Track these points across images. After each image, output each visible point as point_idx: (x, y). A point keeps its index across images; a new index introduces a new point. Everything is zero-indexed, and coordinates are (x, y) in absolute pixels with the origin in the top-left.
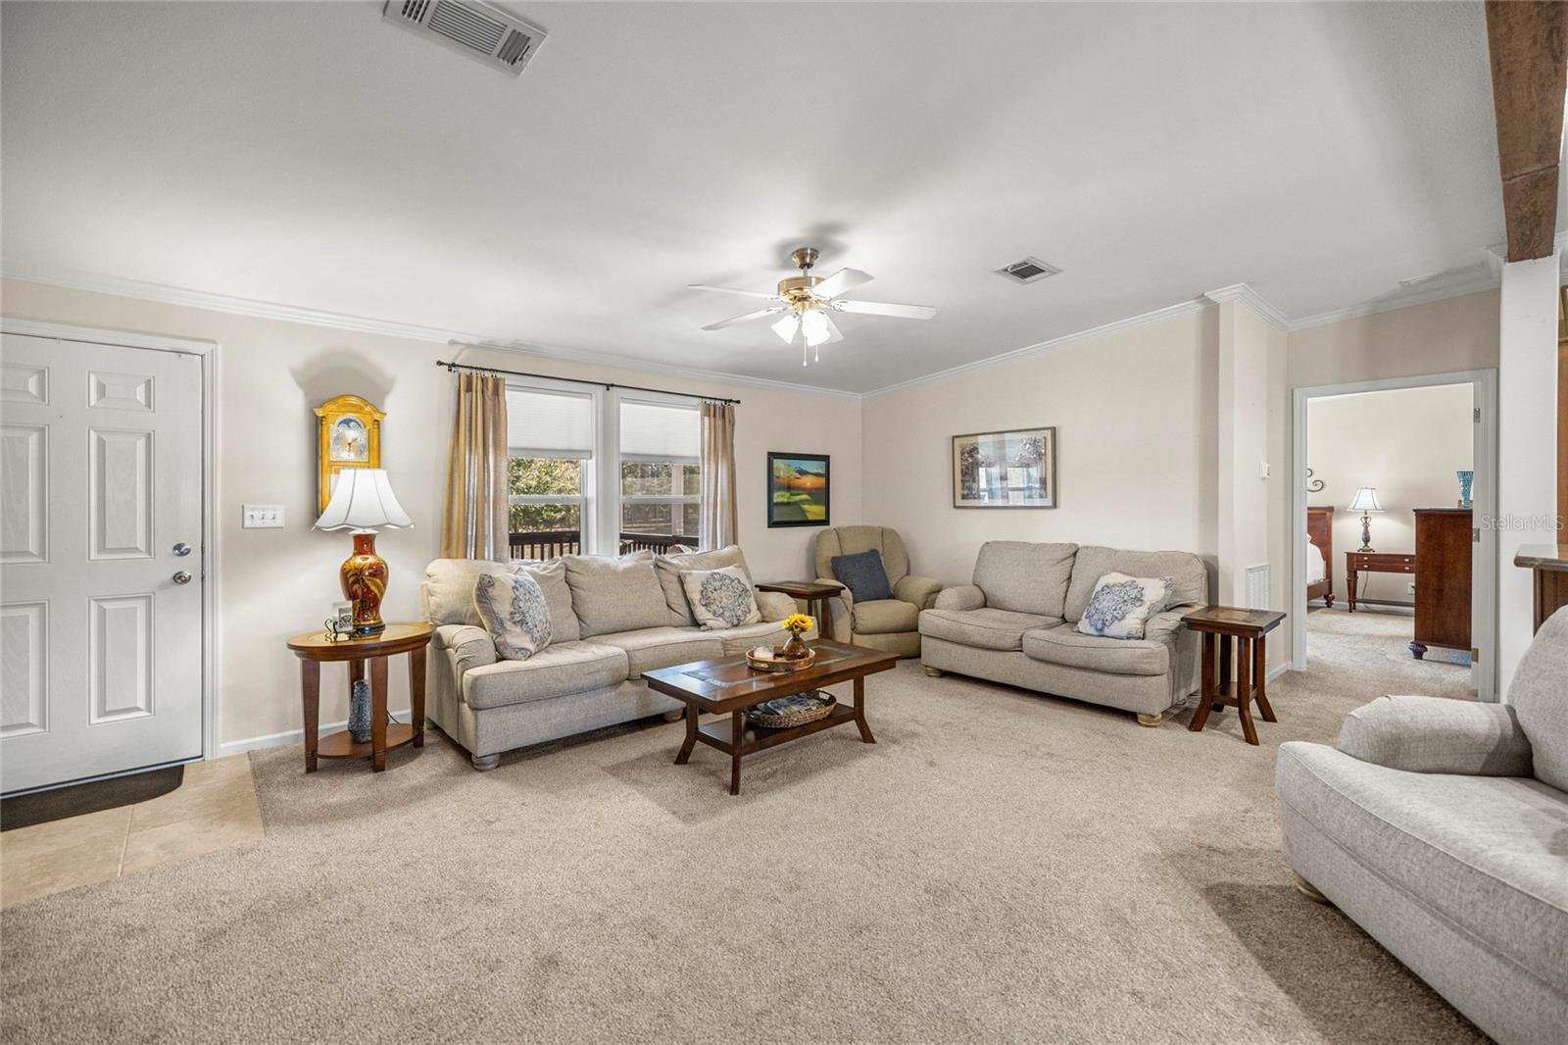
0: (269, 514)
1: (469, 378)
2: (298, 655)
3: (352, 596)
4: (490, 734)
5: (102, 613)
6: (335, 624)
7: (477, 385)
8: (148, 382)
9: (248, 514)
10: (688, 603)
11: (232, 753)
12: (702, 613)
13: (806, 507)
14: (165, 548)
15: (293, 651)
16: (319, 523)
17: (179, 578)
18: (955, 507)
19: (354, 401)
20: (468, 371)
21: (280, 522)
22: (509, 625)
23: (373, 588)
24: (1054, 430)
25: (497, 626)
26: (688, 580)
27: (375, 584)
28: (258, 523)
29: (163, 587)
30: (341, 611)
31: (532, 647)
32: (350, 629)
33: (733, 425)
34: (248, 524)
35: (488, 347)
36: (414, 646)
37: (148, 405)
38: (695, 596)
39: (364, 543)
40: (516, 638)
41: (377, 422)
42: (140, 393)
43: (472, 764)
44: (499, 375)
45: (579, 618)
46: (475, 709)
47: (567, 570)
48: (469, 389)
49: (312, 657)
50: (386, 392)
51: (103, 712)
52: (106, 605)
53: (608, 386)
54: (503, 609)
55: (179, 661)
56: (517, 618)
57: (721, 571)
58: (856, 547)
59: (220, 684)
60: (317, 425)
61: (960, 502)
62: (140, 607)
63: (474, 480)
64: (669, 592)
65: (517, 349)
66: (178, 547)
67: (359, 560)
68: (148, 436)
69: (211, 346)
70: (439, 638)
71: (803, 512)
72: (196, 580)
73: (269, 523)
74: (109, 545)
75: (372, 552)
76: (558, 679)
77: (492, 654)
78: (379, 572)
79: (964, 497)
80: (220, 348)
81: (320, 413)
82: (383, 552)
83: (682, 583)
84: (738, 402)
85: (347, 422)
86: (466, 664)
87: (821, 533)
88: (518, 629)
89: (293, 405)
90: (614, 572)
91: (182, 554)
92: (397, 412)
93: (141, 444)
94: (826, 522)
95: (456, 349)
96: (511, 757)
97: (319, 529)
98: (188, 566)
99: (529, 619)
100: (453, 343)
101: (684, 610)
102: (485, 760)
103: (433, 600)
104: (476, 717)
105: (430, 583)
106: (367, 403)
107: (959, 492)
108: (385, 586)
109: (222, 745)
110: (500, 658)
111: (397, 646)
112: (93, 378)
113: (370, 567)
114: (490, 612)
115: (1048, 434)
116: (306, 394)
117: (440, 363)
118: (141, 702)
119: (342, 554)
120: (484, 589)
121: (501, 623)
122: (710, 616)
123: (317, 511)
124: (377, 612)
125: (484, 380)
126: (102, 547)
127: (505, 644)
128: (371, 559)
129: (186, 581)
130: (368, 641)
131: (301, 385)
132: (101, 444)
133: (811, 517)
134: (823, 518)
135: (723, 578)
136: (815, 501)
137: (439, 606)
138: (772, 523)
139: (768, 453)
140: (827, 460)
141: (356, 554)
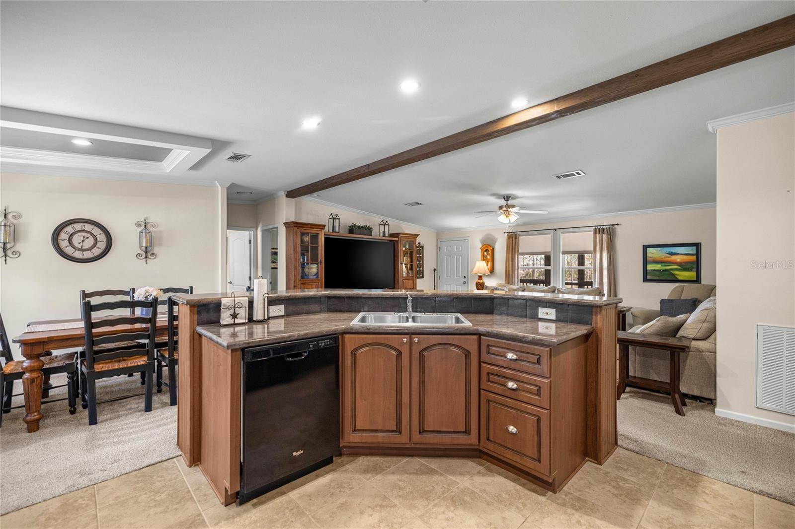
7: (511, 237)
8: (461, 246)
13: (677, 272)
17: (464, 282)
39: (480, 277)
42: (460, 249)
44: (520, 233)
53: (555, 229)
66: (465, 277)
67: (479, 281)
68: (461, 256)
69: (469, 238)
71: (674, 275)
72: (467, 283)
75: (482, 279)
78: (482, 284)
84: (618, 224)
85: (486, 250)
94: (698, 280)
95: (510, 227)
98: (466, 280)
112: (455, 246)
117: (504, 233)
125: (515, 235)
126: (456, 276)
128: (482, 281)
131: (481, 243)
132: (457, 258)
133: (680, 278)
134: (694, 278)
138: (645, 280)
139: (644, 246)
140: (697, 246)
141: (479, 279)
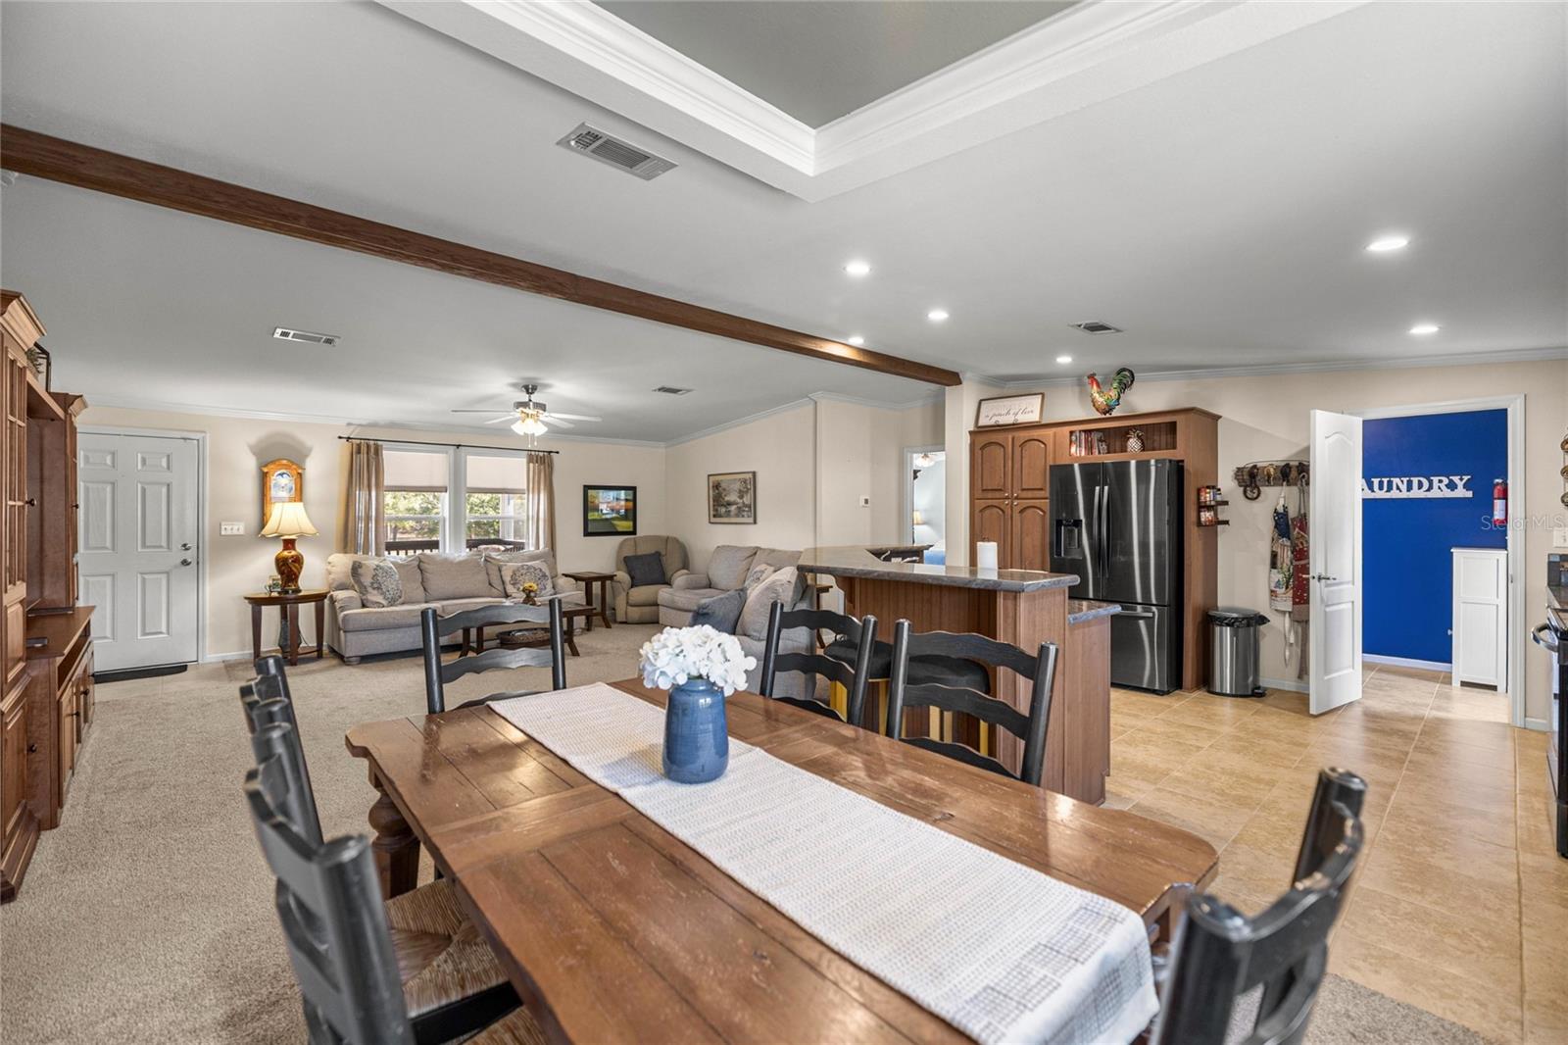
0: (236, 527)
1: (359, 446)
2: (250, 603)
3: (281, 572)
4: (353, 645)
5: (144, 580)
6: (270, 587)
7: (364, 449)
8: (168, 456)
9: (223, 527)
10: (503, 583)
11: (213, 660)
12: (510, 589)
13: (615, 522)
14: (177, 545)
15: (247, 601)
16: (263, 532)
17: (185, 563)
18: (710, 522)
19: (285, 462)
20: (358, 441)
21: (242, 532)
22: (370, 589)
23: (293, 568)
24: (754, 473)
25: (363, 590)
26: (504, 568)
27: (296, 567)
28: (229, 533)
29: (176, 567)
30: (274, 580)
31: (384, 602)
32: (279, 590)
33: (552, 469)
34: (223, 533)
35: (374, 425)
36: (318, 598)
37: (168, 468)
38: (507, 579)
39: (289, 544)
40: (374, 596)
41: (300, 474)
42: (164, 463)
43: (344, 662)
44: (380, 443)
45: (425, 589)
46: (345, 632)
47: (420, 561)
48: (359, 452)
49: (257, 603)
50: (306, 456)
51: (144, 634)
52: (146, 576)
53: (458, 446)
54: (367, 580)
55: (185, 606)
56: (375, 585)
57: (529, 564)
58: (645, 549)
59: (208, 622)
60: (263, 479)
61: (713, 520)
62: (164, 577)
63: (362, 507)
64: (491, 576)
65: (392, 425)
66: (185, 545)
67: (286, 553)
68: (168, 485)
69: (203, 435)
70: (331, 596)
71: (614, 525)
72: (194, 564)
73: (235, 532)
74: (148, 544)
75: (294, 549)
76: (394, 618)
77: (360, 604)
78: (298, 560)
79: (714, 516)
80: (208, 435)
81: (265, 470)
82: (300, 549)
83: (500, 571)
84: (557, 452)
85: (282, 475)
86: (343, 609)
87: (625, 540)
88: (375, 592)
89: (250, 464)
90: (451, 563)
91: (187, 549)
92: (313, 468)
93: (164, 490)
94: (634, 533)
95: (352, 428)
96: (366, 659)
97: (263, 536)
98: (190, 556)
99: (383, 587)
100: (349, 424)
101: (500, 588)
102: (351, 659)
103: (332, 576)
104: (346, 637)
105: (329, 567)
106: (293, 463)
107: (712, 513)
108: (301, 568)
109: (208, 656)
110: (364, 606)
111: (307, 599)
112: (139, 455)
113: (292, 557)
114: (359, 582)
115: (751, 475)
116: (258, 459)
117: (340, 438)
118: (164, 630)
119: (277, 550)
120: (356, 569)
121: (365, 587)
122: (515, 591)
123: (263, 524)
124: (297, 582)
125: (368, 446)
126: (144, 545)
127: (367, 600)
128: (293, 553)
129: (189, 564)
130: (291, 596)
131: (254, 454)
132: (144, 490)
133: (620, 529)
134: (631, 530)
135: (529, 568)
136: (625, 518)
137: (334, 579)
138: (587, 534)
139: (585, 486)
140: (634, 489)
141: (284, 550)
